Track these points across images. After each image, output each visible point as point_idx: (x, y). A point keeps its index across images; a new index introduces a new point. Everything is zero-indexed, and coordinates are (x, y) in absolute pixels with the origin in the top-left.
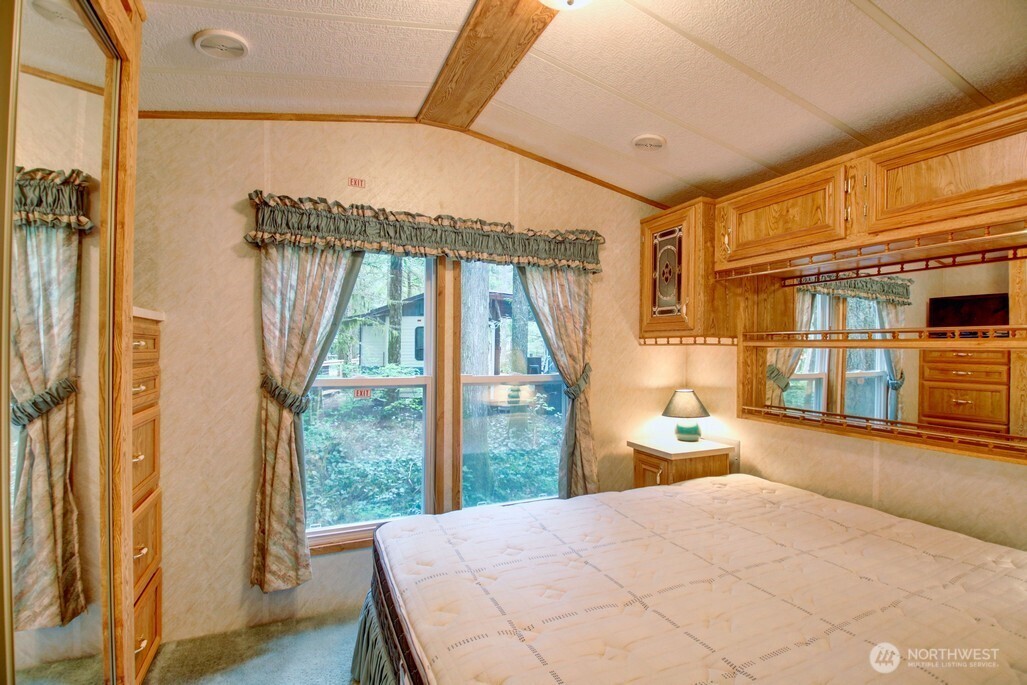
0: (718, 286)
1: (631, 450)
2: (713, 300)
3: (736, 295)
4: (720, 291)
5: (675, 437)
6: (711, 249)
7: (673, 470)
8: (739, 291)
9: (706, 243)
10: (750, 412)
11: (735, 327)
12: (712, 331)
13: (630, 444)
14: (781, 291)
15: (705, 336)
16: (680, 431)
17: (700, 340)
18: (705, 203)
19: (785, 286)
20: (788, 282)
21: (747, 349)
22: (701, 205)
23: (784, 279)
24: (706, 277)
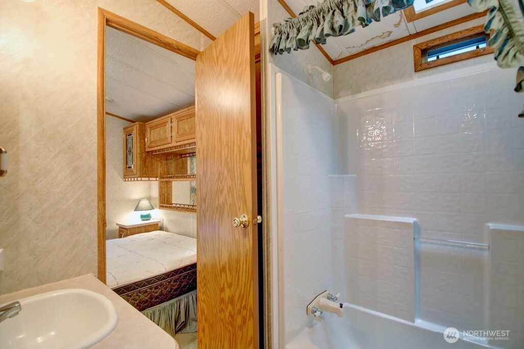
0: (148, 157)
1: (118, 227)
2: (145, 163)
3: (157, 160)
4: (149, 159)
5: (140, 219)
6: (144, 143)
7: (129, 232)
8: (158, 159)
9: (140, 140)
10: (162, 206)
11: (157, 173)
12: (145, 175)
13: (117, 224)
14: (180, 160)
15: (141, 177)
16: (142, 217)
17: (139, 179)
18: (140, 125)
19: (181, 157)
20: (183, 156)
21: (162, 182)
22: (137, 125)
23: (182, 155)
24: (141, 154)
